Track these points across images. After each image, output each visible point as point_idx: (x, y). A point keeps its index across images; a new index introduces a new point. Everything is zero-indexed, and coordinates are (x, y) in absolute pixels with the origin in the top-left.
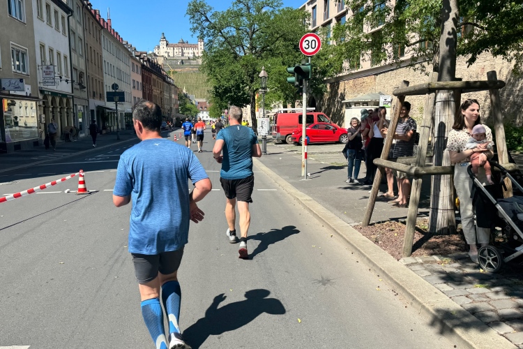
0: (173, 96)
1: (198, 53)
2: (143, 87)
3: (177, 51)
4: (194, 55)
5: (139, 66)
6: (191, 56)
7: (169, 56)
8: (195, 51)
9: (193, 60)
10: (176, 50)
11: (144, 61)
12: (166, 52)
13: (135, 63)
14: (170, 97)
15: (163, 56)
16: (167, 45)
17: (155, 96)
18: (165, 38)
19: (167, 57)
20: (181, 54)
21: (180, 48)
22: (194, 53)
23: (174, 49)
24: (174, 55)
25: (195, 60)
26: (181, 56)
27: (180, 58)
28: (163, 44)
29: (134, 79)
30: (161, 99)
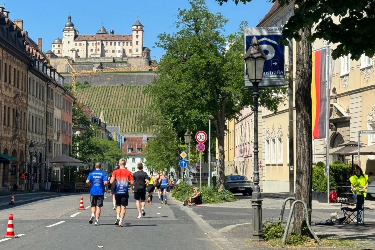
1: (131, 51)
3: (94, 48)
4: (124, 56)
6: (119, 55)
7: (78, 57)
8: (125, 47)
9: (122, 63)
10: (91, 47)
12: (73, 51)
15: (66, 57)
16: (76, 37)
18: (73, 25)
19: (74, 59)
20: (100, 52)
21: (100, 42)
22: (124, 51)
23: (88, 44)
24: (87, 55)
25: (126, 63)
26: (100, 56)
27: (98, 61)
28: (69, 36)
30: (17, 115)
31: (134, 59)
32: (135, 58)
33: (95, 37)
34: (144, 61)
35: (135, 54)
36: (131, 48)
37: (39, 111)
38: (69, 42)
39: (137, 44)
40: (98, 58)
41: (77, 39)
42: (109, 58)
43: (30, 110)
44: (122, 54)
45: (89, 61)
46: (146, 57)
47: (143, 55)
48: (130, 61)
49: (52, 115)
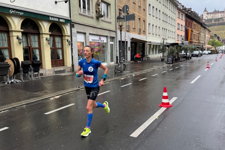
5: (184, 15)
7: (208, 19)
8: (222, 14)
13: (181, 13)
14: (205, 36)
17: (194, 35)
23: (211, 15)
29: (179, 23)
30: (199, 37)
33: (213, 13)
38: (205, 15)
41: (208, 14)
42: (217, 18)
43: (201, 35)
45: (211, 19)
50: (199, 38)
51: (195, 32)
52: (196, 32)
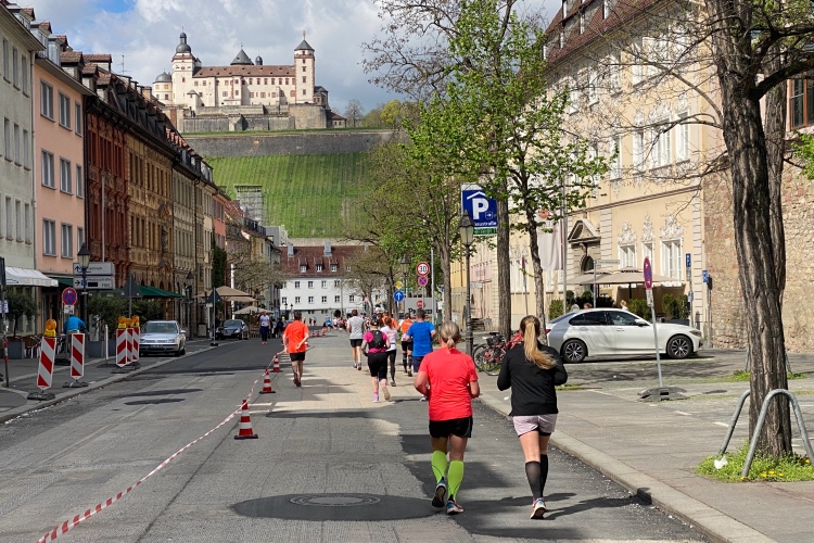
0: (208, 224)
1: (293, 93)
2: (89, 184)
4: (283, 101)
5: (76, 100)
6: (272, 101)
7: (200, 105)
8: (284, 87)
9: (279, 114)
10: (222, 87)
11: (96, 87)
12: (191, 94)
13: (57, 87)
14: (198, 226)
15: (180, 106)
16: (197, 70)
17: (138, 219)
18: (189, 49)
19: (194, 109)
20: (239, 97)
21: (238, 78)
22: (282, 94)
23: (217, 82)
24: (216, 102)
25: (286, 114)
26: (239, 103)
27: (236, 111)
28: (183, 68)
29: (49, 149)
30: (163, 233)
31: (298, 108)
32: (301, 105)
33: (229, 71)
34: (316, 110)
35: (301, 99)
36: (293, 87)
37: (186, 223)
38: (184, 80)
39: (304, 81)
40: (237, 107)
41: (198, 74)
42: (255, 107)
43: (176, 224)
44: (278, 99)
45: (220, 112)
46: (320, 104)
47: (314, 100)
48: (293, 111)
49: (201, 226)
50: (167, 238)
51: (142, 204)
52: (148, 205)
